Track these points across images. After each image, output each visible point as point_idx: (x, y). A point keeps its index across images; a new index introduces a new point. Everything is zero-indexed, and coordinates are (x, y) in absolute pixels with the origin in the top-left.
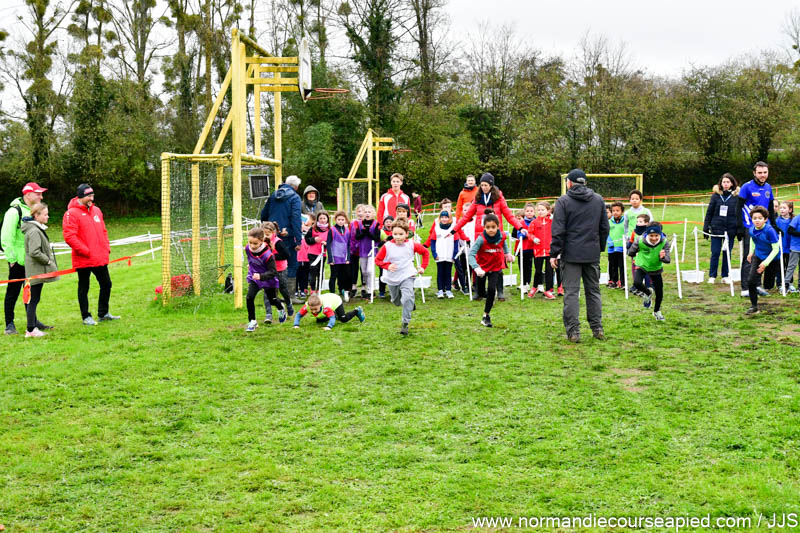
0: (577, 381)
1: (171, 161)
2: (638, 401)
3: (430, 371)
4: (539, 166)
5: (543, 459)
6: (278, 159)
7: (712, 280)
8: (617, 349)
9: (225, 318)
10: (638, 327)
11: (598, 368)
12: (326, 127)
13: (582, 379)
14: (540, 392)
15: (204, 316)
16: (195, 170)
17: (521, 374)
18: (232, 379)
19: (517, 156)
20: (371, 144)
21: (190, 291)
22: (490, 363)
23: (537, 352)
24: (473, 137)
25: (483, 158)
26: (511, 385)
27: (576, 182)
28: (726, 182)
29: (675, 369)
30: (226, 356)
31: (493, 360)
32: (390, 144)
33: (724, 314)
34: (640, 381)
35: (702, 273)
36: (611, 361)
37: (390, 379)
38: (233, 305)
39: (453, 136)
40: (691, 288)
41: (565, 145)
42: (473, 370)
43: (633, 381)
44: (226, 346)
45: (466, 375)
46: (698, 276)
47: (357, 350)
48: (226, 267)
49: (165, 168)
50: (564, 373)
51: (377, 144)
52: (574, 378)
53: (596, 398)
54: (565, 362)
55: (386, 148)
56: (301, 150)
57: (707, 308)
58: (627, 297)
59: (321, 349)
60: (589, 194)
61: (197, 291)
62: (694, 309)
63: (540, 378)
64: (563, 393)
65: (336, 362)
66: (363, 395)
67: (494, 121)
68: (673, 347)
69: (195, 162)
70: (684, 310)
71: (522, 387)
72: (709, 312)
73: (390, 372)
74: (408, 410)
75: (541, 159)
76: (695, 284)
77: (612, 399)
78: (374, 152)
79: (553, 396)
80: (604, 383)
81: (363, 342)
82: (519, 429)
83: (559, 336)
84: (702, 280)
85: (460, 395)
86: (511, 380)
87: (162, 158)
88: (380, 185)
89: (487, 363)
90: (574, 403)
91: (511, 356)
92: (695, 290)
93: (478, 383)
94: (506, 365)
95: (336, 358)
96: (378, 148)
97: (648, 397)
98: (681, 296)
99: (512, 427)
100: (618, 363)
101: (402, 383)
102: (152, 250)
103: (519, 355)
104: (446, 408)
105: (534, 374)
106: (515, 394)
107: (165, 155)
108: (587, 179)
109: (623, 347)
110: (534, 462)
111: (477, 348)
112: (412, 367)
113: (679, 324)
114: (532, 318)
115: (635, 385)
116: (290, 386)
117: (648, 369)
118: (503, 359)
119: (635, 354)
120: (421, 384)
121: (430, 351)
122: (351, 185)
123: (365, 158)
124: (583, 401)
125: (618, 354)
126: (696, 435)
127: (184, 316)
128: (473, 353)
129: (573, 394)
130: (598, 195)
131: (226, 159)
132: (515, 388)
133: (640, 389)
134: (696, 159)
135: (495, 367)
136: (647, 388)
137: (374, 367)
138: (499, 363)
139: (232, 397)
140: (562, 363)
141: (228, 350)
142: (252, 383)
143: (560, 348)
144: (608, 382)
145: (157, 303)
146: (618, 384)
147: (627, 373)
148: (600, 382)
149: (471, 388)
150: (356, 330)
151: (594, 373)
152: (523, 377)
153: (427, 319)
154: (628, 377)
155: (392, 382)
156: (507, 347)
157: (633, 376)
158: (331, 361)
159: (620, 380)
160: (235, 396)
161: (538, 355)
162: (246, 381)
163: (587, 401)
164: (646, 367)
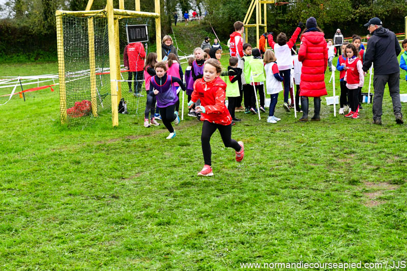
0: (328, 195)
1: (63, 17)
2: (369, 216)
6: (157, 13)
9: (101, 134)
11: (353, 182)
13: (334, 194)
14: (289, 205)
15: (87, 133)
16: (90, 23)
17: (286, 187)
22: (270, 176)
23: (313, 166)
25: (354, 7)
26: (271, 198)
31: (273, 173)
34: (382, 196)
36: (369, 175)
37: (178, 192)
42: (251, 183)
43: (377, 195)
47: (175, 163)
49: (59, 22)
50: (322, 186)
54: (331, 174)
59: (149, 162)
61: (95, 112)
63: (300, 191)
64: (309, 208)
65: (150, 174)
66: (146, 207)
69: (89, 17)
71: (279, 201)
73: (184, 185)
74: (168, 223)
77: (347, 214)
78: (262, 6)
79: (300, 211)
80: (350, 197)
81: (186, 155)
82: (248, 245)
85: (221, 208)
86: (275, 193)
87: (57, 14)
89: (267, 176)
90: (311, 219)
91: (290, 170)
93: (245, 196)
94: (279, 178)
96: (266, 2)
97: (379, 213)
99: (243, 243)
100: (374, 176)
104: (201, 222)
105: (295, 188)
106: (269, 209)
107: (59, 12)
109: (387, 161)
111: (269, 162)
115: (378, 199)
116: (98, 197)
117: (396, 183)
118: (282, 172)
119: (393, 168)
120: (201, 196)
124: (321, 215)
125: (378, 168)
127: (73, 134)
129: (317, 208)
132: (272, 202)
133: (378, 204)
135: (271, 179)
136: (383, 203)
137: (176, 179)
138: (277, 176)
139: (45, 207)
140: (327, 176)
141: (78, 163)
142: (70, 195)
143: (334, 162)
144: (355, 196)
145: (58, 123)
146: (362, 198)
147: (375, 187)
148: (346, 197)
149: (237, 200)
150: (188, 145)
151: (348, 187)
152: (285, 192)
153: (250, 134)
154: (375, 191)
155: (178, 194)
156: (293, 161)
157: (379, 190)
158: (147, 174)
159: (366, 195)
160: (47, 206)
161: (312, 168)
162: (68, 192)
163: (323, 217)
164: (394, 181)
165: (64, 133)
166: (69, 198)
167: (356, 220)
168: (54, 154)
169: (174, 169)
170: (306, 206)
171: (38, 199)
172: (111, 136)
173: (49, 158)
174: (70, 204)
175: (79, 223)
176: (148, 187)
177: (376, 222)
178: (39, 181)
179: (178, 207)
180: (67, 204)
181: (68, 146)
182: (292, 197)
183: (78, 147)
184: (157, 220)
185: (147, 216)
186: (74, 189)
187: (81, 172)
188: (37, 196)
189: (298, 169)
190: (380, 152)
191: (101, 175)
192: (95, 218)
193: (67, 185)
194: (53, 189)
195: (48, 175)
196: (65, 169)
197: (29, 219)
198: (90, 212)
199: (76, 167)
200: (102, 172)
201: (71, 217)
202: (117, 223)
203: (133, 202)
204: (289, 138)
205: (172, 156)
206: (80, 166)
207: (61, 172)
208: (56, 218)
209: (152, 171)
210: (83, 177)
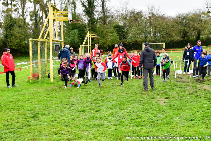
1: (32, 41)
2: (164, 107)
3: (106, 100)
4: (136, 41)
5: (138, 124)
6: (62, 40)
7: (184, 73)
8: (158, 93)
9: (48, 85)
10: (164, 86)
11: (153, 98)
12: (76, 31)
13: (148, 101)
14: (136, 105)
15: (42, 85)
16: (39, 43)
17: (131, 100)
18: (50, 103)
19: (130, 39)
20: (89, 36)
21: (38, 78)
23: (136, 94)
24: (117, 33)
25: (120, 39)
26: (129, 103)
27: (147, 46)
28: (189, 46)
29: (174, 98)
30: (48, 96)
31: (124, 96)
32: (94, 36)
33: (188, 82)
34: (165, 102)
35: (182, 71)
36: (157, 96)
37: (95, 102)
38: (50, 82)
39: (112, 33)
40: (179, 75)
41: (143, 35)
42: (118, 99)
44: (48, 93)
45: (116, 101)
46: (181, 72)
47: (85, 94)
48: (48, 71)
49: (30, 43)
50: (143, 100)
51: (91, 36)
52: (146, 101)
53: (152, 107)
54: (144, 96)
55: (93, 37)
56: (69, 37)
57: (183, 81)
58: (161, 78)
59: (75, 94)
60: (150, 49)
61: (40, 78)
62: (179, 81)
63: (137, 101)
64: (143, 105)
65: (79, 97)
66: (87, 107)
67: (123, 29)
68: (174, 92)
69: (39, 41)
70: (177, 81)
71: (132, 104)
72: (184, 82)
73: (95, 100)
75: (137, 39)
76: (180, 74)
77: (157, 107)
78: (90, 38)
79: (141, 106)
80: (155, 102)
81: (87, 92)
82: (131, 116)
83: (142, 89)
84: (182, 73)
85: (114, 106)
86: (129, 102)
87: (30, 40)
88: (92, 47)
89: (122, 97)
90: (147, 108)
91: (129, 95)
93: (119, 103)
94: (127, 98)
95: (79, 96)
96: (91, 37)
97: (167, 106)
98: (176, 78)
99: (129, 115)
100: (158, 97)
101: (98, 103)
102: (27, 66)
103: (131, 95)
104: (111, 110)
106: (130, 106)
107: (30, 39)
108: (150, 45)
109: (160, 92)
110: (135, 125)
111: (119, 93)
112: (101, 99)
113: (176, 86)
114: (134, 84)
115: (164, 103)
116: (67, 104)
118: (127, 96)
119: (163, 94)
120: (103, 103)
121: (106, 94)
122: (83, 47)
123: (87, 40)
125: (159, 94)
126: (180, 117)
127: (37, 85)
128: (118, 94)
129: (146, 106)
130: (153, 50)
131: (48, 40)
133: (165, 104)
134: (180, 39)
135: (124, 98)
136: (167, 104)
138: (125, 97)
140: (143, 97)
142: (56, 104)
143: (142, 93)
147: (161, 100)
149: (118, 104)
151: (152, 100)
152: (132, 101)
153: (105, 85)
156: (128, 93)
157: (163, 100)
159: (159, 102)
160: (51, 107)
161: (136, 95)
162: (54, 103)
163: (150, 108)
164: (166, 98)
167: (161, 108)
171: (45, 105)
173: (35, 93)
179: (98, 106)
180: (58, 107)
182: (136, 103)
184: (95, 110)
185: (90, 109)
187: (53, 97)
192: (72, 110)
200: (61, 97)
203: (81, 106)
210: (55, 99)
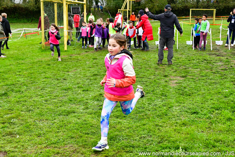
0: (155, 81)
1: (44, 2)
2: (171, 90)
6: (85, 2)
8: (177, 69)
10: (190, 60)
11: (166, 76)
16: (56, 5)
17: (137, 77)
18: (41, 76)
23: (149, 69)
28: (234, 11)
29: (192, 77)
33: (223, 56)
34: (177, 82)
36: (172, 73)
43: (175, 81)
49: (42, 4)
50: (153, 77)
53: (156, 88)
54: (156, 73)
57: (218, 54)
58: (193, 49)
62: (213, 54)
64: (147, 86)
66: (78, 84)
68: (197, 68)
70: (210, 55)
72: (218, 56)
74: (87, 90)
76: (219, 45)
78: (130, 2)
84: (222, 44)
90: (147, 90)
92: (218, 48)
98: (212, 50)
100: (174, 74)
101: (95, 79)
105: (141, 78)
107: (42, 0)
109: (180, 68)
113: (205, 60)
115: (175, 83)
116: (57, 79)
117: (183, 77)
124: (152, 89)
125: (176, 71)
129: (150, 86)
136: (178, 84)
137: (91, 73)
139: (35, 83)
141: (49, 65)
142: (46, 78)
143: (158, 68)
144: (166, 82)
145: (41, 48)
146: (169, 83)
147: (174, 78)
148: (162, 82)
150: (97, 59)
151: (163, 78)
154: (174, 80)
155: (92, 79)
156: (141, 67)
157: (176, 80)
158: (79, 70)
159: (171, 81)
162: (45, 77)
164: (183, 76)
165: (43, 53)
166: (45, 79)
167: (166, 91)
168: (39, 61)
169: (90, 69)
170: (145, 85)
171: (32, 79)
172: (63, 54)
173: (37, 63)
174: (46, 82)
175: (49, 89)
176: (79, 75)
177: (174, 92)
178: (32, 72)
179: (92, 84)
180: (44, 82)
181: (45, 58)
182: (140, 81)
183: (49, 59)
184: (82, 89)
185: (78, 87)
186: (47, 76)
187: (50, 69)
188: (32, 78)
189: (142, 70)
190: (177, 64)
191: (59, 70)
192: (56, 88)
193: (44, 74)
194: (38, 75)
195: (36, 69)
196: (43, 67)
197: (28, 87)
198: (54, 85)
199: (48, 67)
200: (60, 69)
201: (46, 87)
202: (65, 90)
203: (73, 82)
204: (140, 58)
205: (90, 63)
206: (50, 66)
207: (42, 68)
208: (39, 87)
209: (81, 69)
210: (51, 71)
